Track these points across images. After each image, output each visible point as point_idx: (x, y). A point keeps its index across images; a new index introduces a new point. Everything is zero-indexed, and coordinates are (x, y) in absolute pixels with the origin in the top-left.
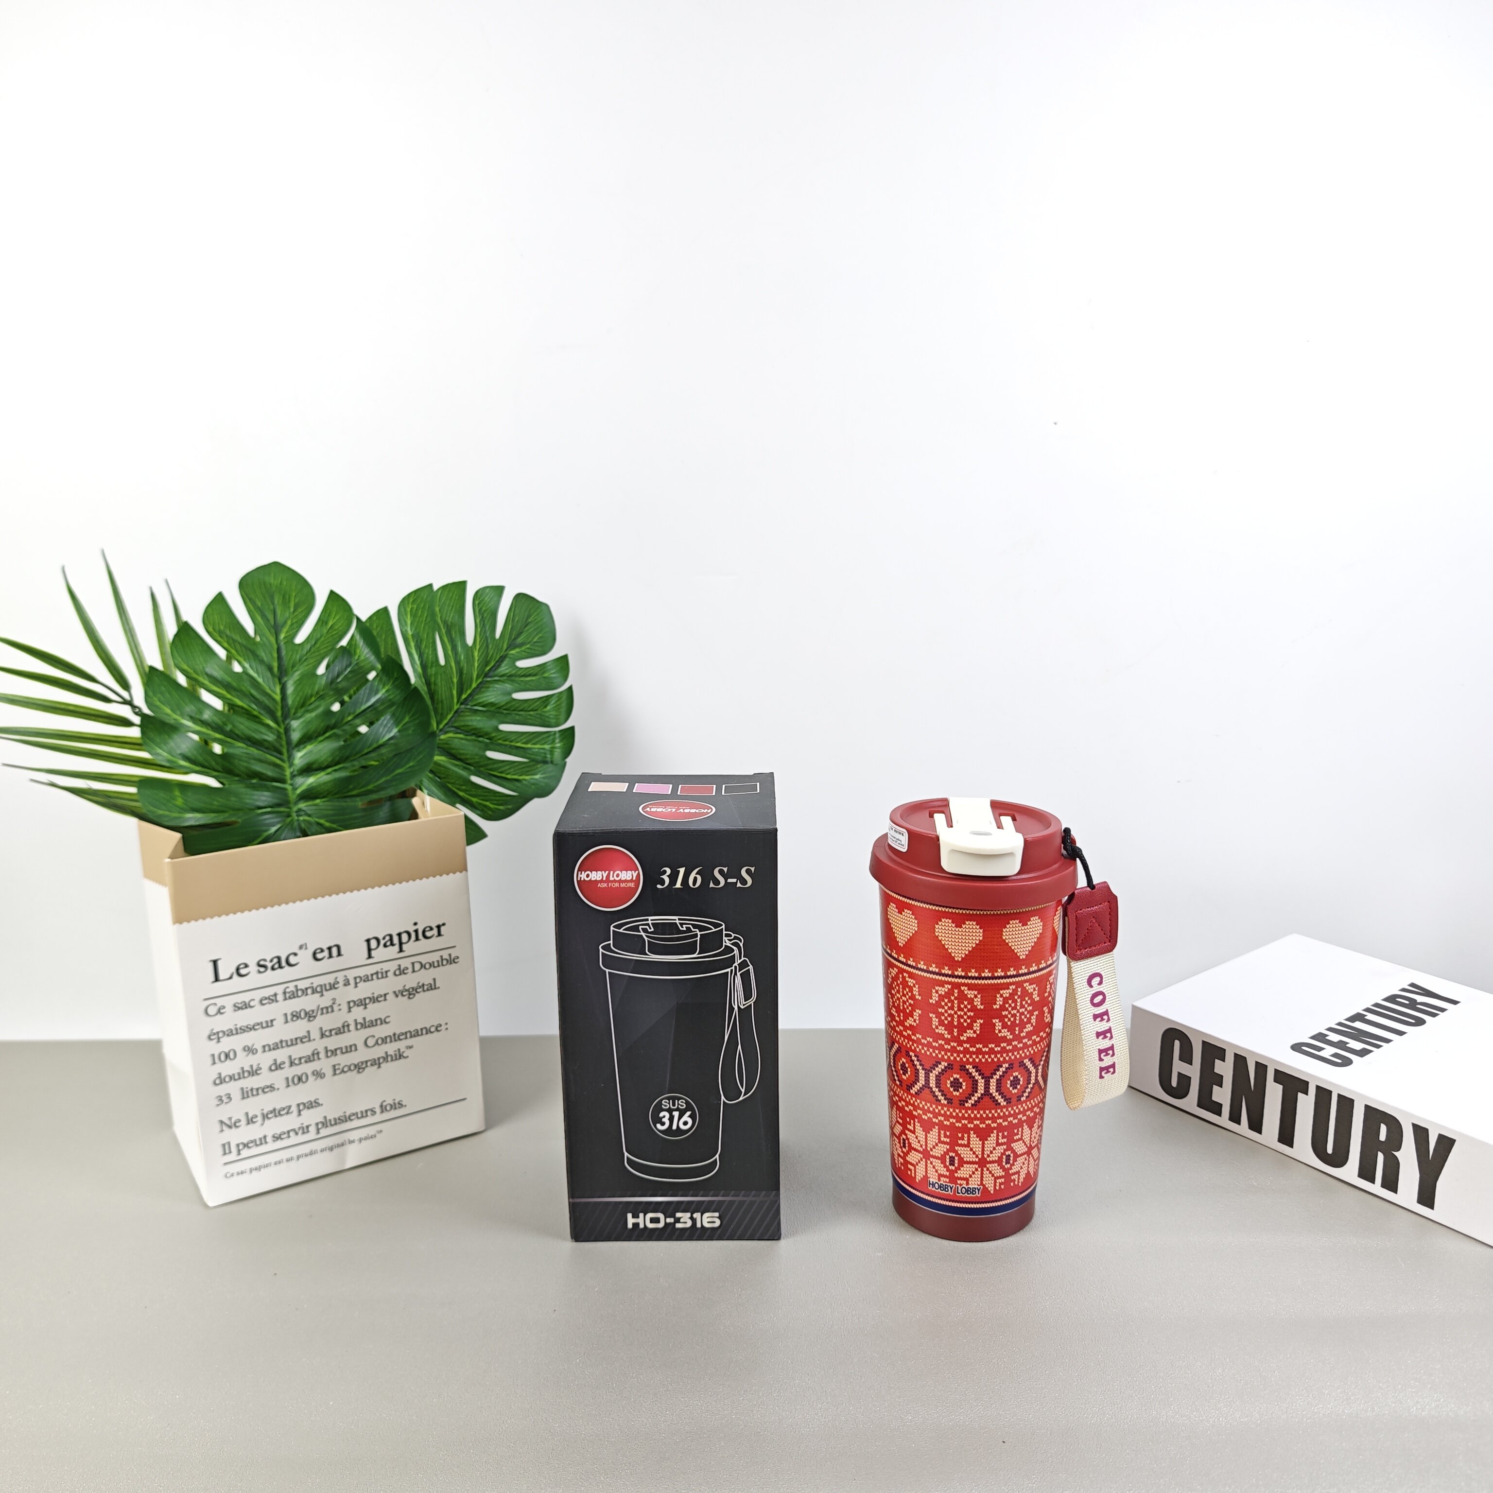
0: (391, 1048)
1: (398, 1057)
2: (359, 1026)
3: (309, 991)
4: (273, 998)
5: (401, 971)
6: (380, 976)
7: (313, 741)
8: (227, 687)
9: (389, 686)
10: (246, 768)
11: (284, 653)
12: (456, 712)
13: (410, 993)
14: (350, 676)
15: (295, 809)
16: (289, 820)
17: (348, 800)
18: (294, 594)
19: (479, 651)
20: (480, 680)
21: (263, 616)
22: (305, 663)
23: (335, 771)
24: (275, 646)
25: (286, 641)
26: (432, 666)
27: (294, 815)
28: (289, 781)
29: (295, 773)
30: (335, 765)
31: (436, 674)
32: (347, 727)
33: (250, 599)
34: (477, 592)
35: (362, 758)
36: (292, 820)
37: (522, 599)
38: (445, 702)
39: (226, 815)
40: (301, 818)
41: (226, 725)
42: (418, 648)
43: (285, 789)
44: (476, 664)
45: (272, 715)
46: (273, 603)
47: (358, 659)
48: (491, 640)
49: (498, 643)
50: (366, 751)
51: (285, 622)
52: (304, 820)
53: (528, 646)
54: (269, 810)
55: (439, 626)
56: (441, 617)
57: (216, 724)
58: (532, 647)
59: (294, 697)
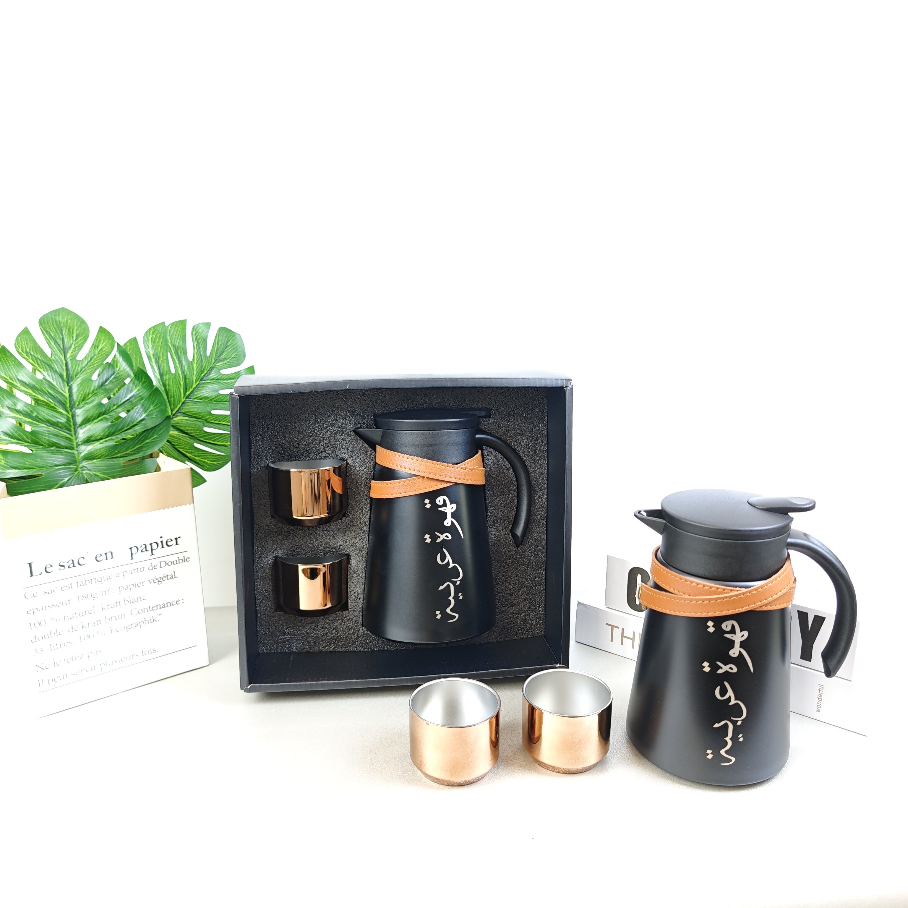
0: (148, 615)
1: (152, 621)
2: (126, 602)
3: (94, 581)
4: (70, 586)
5: (154, 568)
6: (139, 570)
7: (90, 423)
8: (33, 388)
9: (139, 387)
10: (47, 440)
11: (70, 366)
12: (183, 403)
13: (160, 580)
14: (114, 380)
15: (81, 466)
16: (77, 472)
17: (114, 460)
18: (75, 328)
19: (196, 364)
20: (198, 383)
21: (56, 342)
22: (85, 373)
23: (106, 441)
24: (64, 362)
25: (71, 358)
26: (166, 374)
27: (80, 469)
28: (76, 449)
29: (80, 443)
30: (106, 438)
31: (169, 379)
32: (112, 414)
33: (47, 332)
34: (194, 327)
35: (123, 433)
36: (79, 473)
37: (223, 330)
38: (176, 396)
39: (35, 470)
40: (84, 472)
41: (33, 413)
42: (157, 362)
43: (73, 453)
44: (195, 373)
45: (63, 405)
46: (62, 334)
47: (119, 370)
48: (204, 357)
49: (208, 359)
50: (126, 428)
51: (71, 346)
52: (86, 473)
53: (228, 360)
54: (63, 467)
55: (170, 348)
56: (171, 343)
57: (27, 412)
58: (230, 361)
59: (78, 394)
